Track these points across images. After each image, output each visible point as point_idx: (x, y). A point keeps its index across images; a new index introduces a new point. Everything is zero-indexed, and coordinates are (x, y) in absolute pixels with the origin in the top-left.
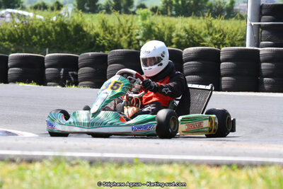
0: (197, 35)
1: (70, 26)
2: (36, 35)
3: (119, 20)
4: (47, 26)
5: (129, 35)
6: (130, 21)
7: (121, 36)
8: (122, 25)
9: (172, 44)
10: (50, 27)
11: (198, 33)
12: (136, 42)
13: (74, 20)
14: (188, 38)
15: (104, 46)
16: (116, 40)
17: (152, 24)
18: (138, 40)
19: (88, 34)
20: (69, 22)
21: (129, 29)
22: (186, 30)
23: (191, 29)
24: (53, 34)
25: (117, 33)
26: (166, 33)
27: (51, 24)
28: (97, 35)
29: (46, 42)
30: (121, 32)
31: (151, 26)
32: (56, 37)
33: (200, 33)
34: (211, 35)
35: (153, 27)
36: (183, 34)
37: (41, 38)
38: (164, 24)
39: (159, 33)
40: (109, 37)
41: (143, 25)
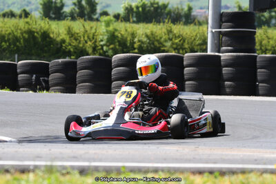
0: (157, 41)
1: (37, 33)
2: (6, 42)
3: (84, 27)
4: (16, 33)
5: (93, 41)
6: (95, 27)
7: (86, 42)
8: (87, 31)
9: (135, 49)
10: (18, 34)
11: (158, 38)
12: (100, 47)
13: (41, 27)
14: (149, 43)
15: (70, 51)
16: (81, 45)
17: (116, 30)
18: (102, 46)
19: (55, 40)
20: (36, 29)
21: (94, 35)
22: (147, 36)
23: (152, 34)
24: (22, 40)
25: (82, 39)
26: (129, 39)
27: (19, 31)
28: (63, 41)
29: (15, 48)
30: (86, 38)
31: (114, 33)
32: (24, 44)
33: (161, 38)
34: (171, 40)
35: (116, 34)
36: (145, 39)
37: (10, 44)
38: (126, 30)
39: (122, 39)
40: (74, 43)
41: (107, 31)
